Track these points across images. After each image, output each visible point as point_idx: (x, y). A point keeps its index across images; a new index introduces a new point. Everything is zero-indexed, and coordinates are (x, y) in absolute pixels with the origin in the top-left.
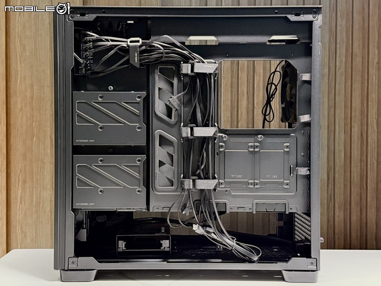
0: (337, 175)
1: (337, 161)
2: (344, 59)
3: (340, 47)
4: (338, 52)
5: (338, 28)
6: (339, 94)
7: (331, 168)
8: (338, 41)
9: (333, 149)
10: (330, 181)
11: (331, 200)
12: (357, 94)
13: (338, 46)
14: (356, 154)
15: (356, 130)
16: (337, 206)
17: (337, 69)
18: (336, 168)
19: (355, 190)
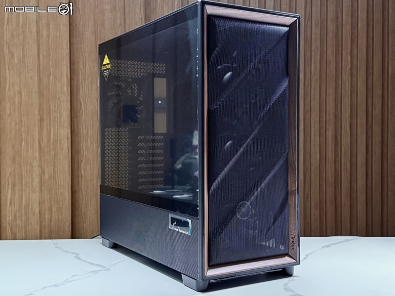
0: (312, 176)
1: (313, 161)
2: (318, 65)
3: (315, 55)
4: (313, 59)
5: (313, 36)
6: (314, 99)
7: (307, 169)
8: (313, 49)
9: (309, 151)
10: (307, 181)
11: (308, 199)
12: (331, 99)
13: (313, 53)
14: (330, 154)
15: (330, 133)
16: (313, 205)
17: (312, 75)
18: (312, 168)
19: (330, 190)
